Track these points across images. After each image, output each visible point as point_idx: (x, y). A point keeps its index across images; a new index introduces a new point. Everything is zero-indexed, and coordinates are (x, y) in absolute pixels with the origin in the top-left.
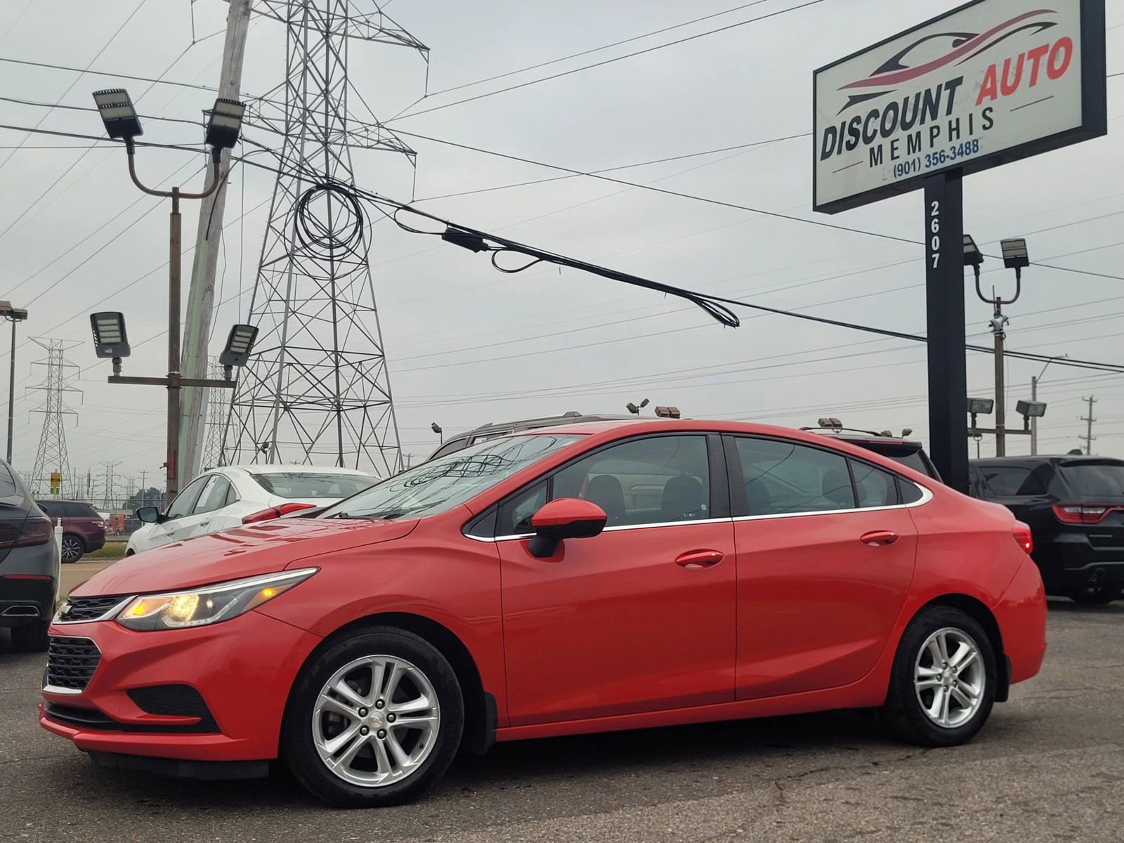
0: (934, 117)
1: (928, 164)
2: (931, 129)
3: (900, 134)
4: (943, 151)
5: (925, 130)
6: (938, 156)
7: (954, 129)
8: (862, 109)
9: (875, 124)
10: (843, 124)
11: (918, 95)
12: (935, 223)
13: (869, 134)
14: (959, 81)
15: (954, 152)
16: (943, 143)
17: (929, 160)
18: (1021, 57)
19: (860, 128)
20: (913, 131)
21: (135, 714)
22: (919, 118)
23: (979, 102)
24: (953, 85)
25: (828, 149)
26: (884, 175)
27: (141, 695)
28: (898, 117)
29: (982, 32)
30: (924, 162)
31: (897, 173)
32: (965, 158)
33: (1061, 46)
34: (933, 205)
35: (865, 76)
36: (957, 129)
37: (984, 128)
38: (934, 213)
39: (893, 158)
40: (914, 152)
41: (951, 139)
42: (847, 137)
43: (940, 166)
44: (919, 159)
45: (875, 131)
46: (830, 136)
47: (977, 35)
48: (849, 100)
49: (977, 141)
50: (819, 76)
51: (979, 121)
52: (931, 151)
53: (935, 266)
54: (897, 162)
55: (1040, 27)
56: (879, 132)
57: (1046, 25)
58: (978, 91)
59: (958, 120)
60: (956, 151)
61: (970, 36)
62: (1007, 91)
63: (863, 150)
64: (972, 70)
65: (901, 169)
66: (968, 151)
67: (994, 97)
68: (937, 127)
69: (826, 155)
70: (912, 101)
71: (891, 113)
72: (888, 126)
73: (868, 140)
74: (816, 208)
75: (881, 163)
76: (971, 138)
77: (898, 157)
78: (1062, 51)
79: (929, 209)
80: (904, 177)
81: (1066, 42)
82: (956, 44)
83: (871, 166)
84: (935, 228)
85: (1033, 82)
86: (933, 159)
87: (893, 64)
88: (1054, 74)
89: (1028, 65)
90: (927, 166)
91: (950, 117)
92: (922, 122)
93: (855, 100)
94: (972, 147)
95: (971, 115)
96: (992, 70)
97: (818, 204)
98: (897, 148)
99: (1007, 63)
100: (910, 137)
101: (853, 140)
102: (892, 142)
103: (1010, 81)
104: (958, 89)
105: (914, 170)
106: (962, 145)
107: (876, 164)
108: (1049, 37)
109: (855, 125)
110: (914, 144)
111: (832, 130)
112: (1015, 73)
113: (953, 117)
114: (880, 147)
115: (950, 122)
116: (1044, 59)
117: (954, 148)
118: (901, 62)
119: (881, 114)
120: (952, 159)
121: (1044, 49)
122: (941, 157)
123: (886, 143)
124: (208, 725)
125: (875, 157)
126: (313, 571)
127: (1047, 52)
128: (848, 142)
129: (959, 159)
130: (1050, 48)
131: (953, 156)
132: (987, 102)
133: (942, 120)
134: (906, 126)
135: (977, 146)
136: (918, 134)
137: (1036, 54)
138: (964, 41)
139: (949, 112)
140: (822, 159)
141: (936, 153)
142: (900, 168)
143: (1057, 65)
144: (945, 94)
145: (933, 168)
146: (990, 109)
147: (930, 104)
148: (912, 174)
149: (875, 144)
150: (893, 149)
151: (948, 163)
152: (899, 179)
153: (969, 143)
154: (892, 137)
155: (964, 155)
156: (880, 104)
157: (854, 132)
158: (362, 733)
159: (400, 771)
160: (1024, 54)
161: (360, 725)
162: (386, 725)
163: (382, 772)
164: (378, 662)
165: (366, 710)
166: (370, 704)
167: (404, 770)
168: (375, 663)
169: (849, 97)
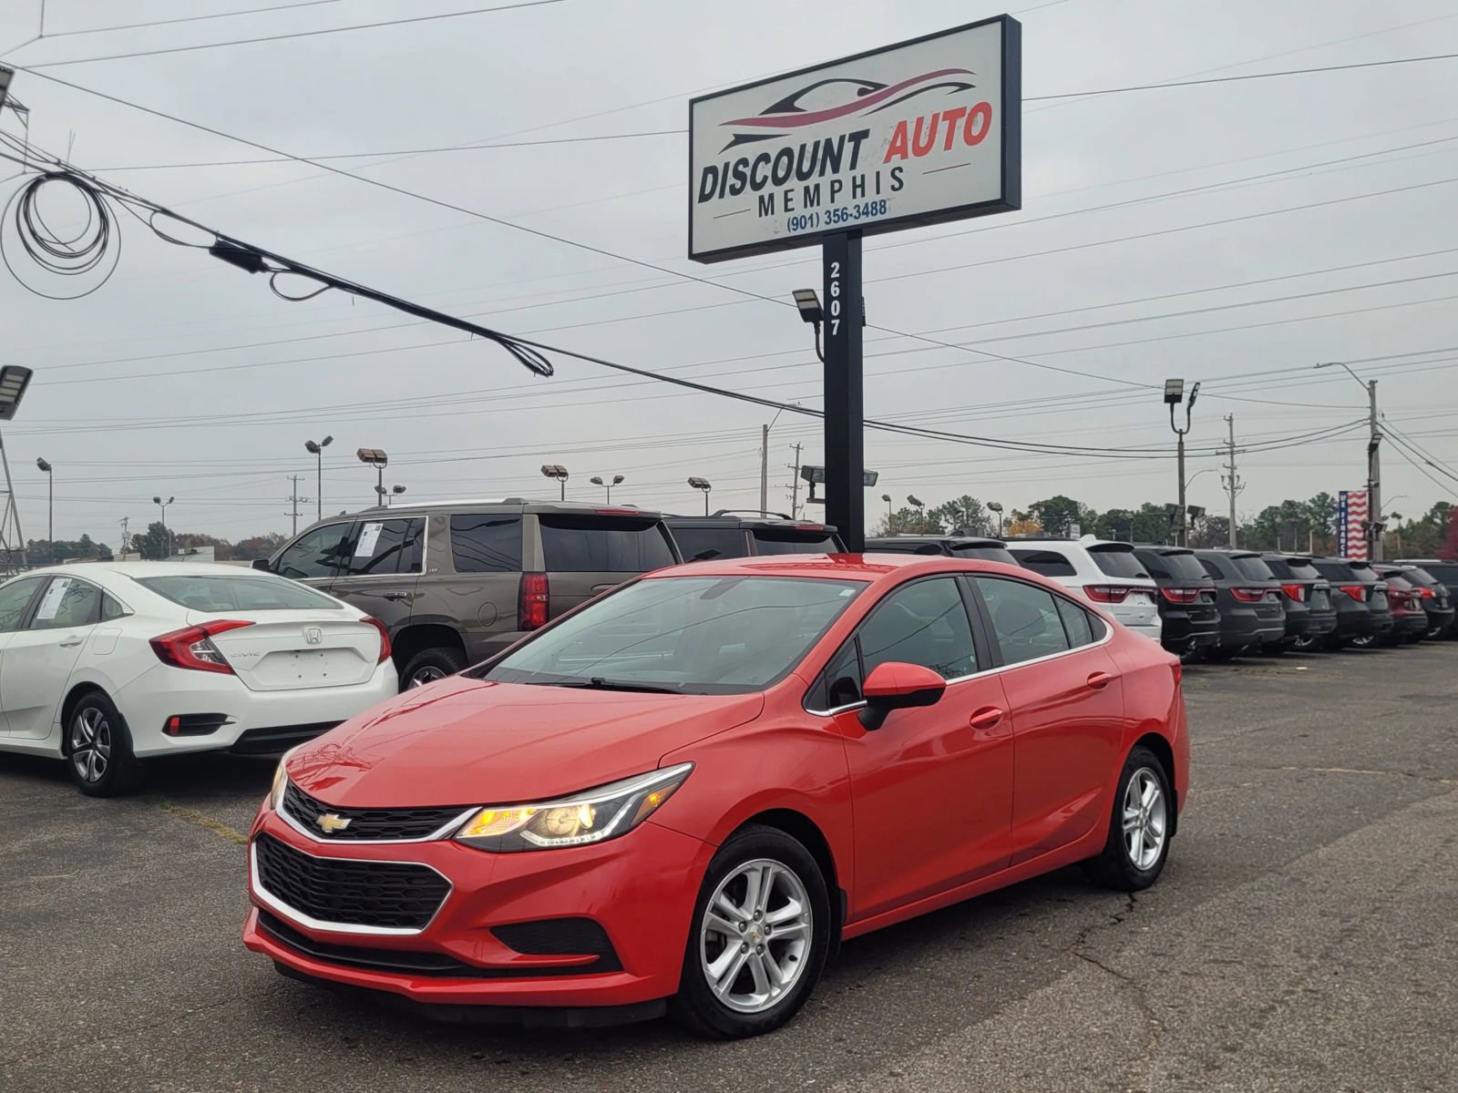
0: (836, 169)
1: (828, 220)
2: (833, 183)
3: (793, 182)
4: (846, 209)
5: (825, 183)
6: (839, 213)
7: (859, 186)
8: (750, 151)
9: (764, 170)
10: (727, 165)
11: (817, 144)
12: (835, 286)
13: (759, 179)
14: (865, 134)
15: (858, 211)
16: (845, 199)
17: (829, 217)
18: (936, 117)
19: (748, 171)
20: (811, 182)
21: (507, 957)
22: (818, 168)
23: (888, 160)
24: (858, 137)
25: (708, 191)
26: (776, 226)
28: (792, 164)
29: (891, 83)
30: (824, 218)
31: (792, 227)
32: (871, 219)
33: (980, 111)
34: (833, 266)
35: (755, 113)
36: (862, 186)
37: (893, 188)
38: (834, 275)
39: (787, 210)
40: (812, 205)
41: (854, 197)
42: (731, 180)
43: (841, 224)
44: (817, 214)
45: (765, 178)
46: (710, 177)
47: (886, 86)
48: (733, 138)
49: (884, 201)
50: (695, 106)
51: (887, 181)
52: (832, 208)
53: (835, 333)
54: (791, 215)
55: (958, 88)
56: (770, 180)
57: (964, 86)
58: (887, 147)
59: (863, 177)
60: (861, 211)
61: (878, 86)
62: (920, 152)
63: (750, 197)
64: (881, 123)
65: (797, 223)
66: (874, 211)
67: (904, 156)
68: (840, 182)
69: (704, 198)
70: (809, 149)
71: (785, 159)
72: (781, 174)
73: (757, 186)
74: (692, 256)
75: (773, 213)
76: (878, 198)
77: (793, 209)
78: (980, 117)
79: (828, 270)
80: (800, 232)
81: (984, 108)
82: (861, 92)
83: (760, 215)
84: (835, 292)
85: (948, 146)
86: (834, 216)
87: (787, 104)
88: (971, 140)
89: (943, 126)
90: (826, 223)
91: (854, 173)
92: (822, 173)
93: (740, 139)
94: (878, 208)
95: (878, 173)
96: (902, 127)
97: (695, 252)
98: (792, 199)
99: (920, 121)
100: (807, 189)
101: (738, 184)
102: (786, 193)
103: (923, 142)
104: (864, 142)
105: (812, 226)
106: (867, 204)
107: (766, 214)
108: (967, 100)
109: (741, 168)
110: (811, 197)
111: (711, 170)
112: (928, 133)
113: (857, 173)
114: (771, 196)
115: (854, 178)
116: (961, 123)
117: (858, 206)
118: (797, 104)
119: (773, 159)
120: (856, 218)
121: (961, 112)
122: (843, 215)
123: (779, 192)
124: (611, 964)
125: (766, 206)
126: (688, 767)
127: (964, 115)
128: (732, 187)
129: (864, 220)
130: (968, 111)
131: (857, 215)
132: (896, 160)
133: (845, 174)
134: (802, 176)
135: (884, 206)
136: (817, 187)
137: (952, 116)
138: (871, 91)
139: (853, 166)
140: (699, 202)
141: (838, 210)
142: (795, 222)
143: (975, 131)
144: (849, 147)
145: (833, 226)
146: (901, 170)
147: (831, 155)
148: (808, 230)
149: (765, 192)
150: (787, 200)
151: (851, 222)
152: (793, 233)
153: (876, 203)
154: (786, 186)
155: (870, 215)
156: (773, 148)
157: (739, 175)
158: (742, 951)
159: (779, 991)
160: (939, 114)
161: (741, 942)
162: (763, 939)
163: (761, 993)
164: (756, 867)
165: (745, 923)
166: (749, 917)
167: (783, 987)
168: (753, 869)
169: (734, 135)
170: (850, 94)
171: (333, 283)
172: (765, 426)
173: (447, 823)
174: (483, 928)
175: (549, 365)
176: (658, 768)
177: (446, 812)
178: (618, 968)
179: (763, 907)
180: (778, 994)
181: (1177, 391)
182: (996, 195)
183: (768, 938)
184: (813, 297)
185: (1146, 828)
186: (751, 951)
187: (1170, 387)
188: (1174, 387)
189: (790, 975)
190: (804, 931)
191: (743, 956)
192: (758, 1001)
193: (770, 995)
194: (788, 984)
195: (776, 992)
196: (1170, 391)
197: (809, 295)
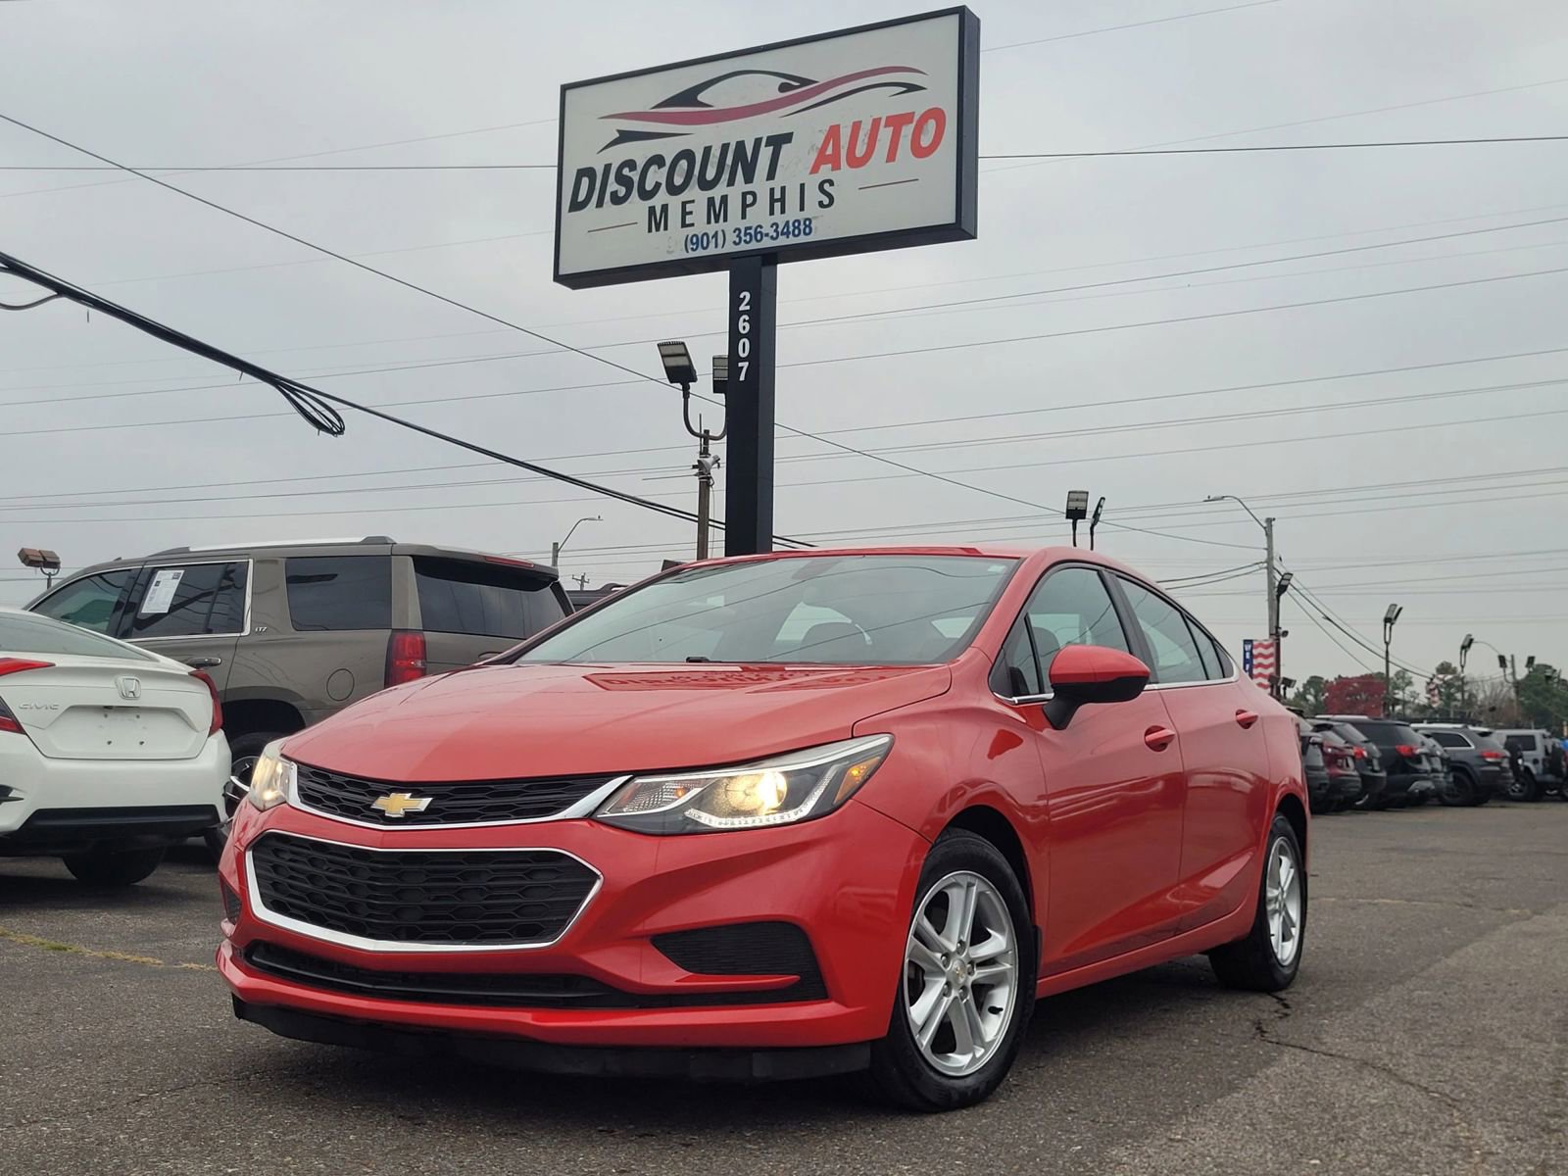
0: (749, 179)
1: (737, 240)
2: (744, 195)
3: (693, 192)
4: (761, 227)
5: (735, 195)
6: (752, 232)
7: (778, 200)
8: (640, 152)
9: (657, 175)
10: (608, 168)
11: (725, 147)
12: (744, 321)
13: (649, 186)
14: (787, 138)
15: (776, 231)
16: (759, 215)
17: (738, 236)
18: (876, 123)
19: (635, 176)
20: (717, 193)
22: (725, 176)
23: (815, 170)
24: (778, 141)
25: (581, 197)
26: (670, 245)
27: (676, 944)
28: (691, 169)
29: (822, 79)
30: (732, 237)
31: (690, 246)
32: (792, 240)
33: (931, 118)
34: (742, 296)
35: (646, 104)
36: (782, 200)
37: (821, 204)
38: (743, 307)
39: (684, 225)
40: (717, 221)
41: (772, 213)
42: (613, 186)
43: (754, 245)
44: (723, 231)
45: (658, 185)
46: (585, 181)
47: (816, 82)
48: (618, 135)
49: (810, 220)
50: (570, 93)
51: (813, 196)
52: (742, 224)
53: (742, 378)
54: (690, 231)
55: (904, 89)
56: (663, 187)
57: (912, 88)
58: (814, 156)
59: (783, 189)
60: (780, 230)
61: (804, 82)
62: (856, 162)
63: (637, 208)
64: (808, 126)
65: (697, 241)
66: (796, 232)
67: (836, 167)
68: (753, 194)
69: (576, 206)
70: (716, 153)
71: (684, 164)
72: (678, 181)
73: (646, 195)
74: (559, 278)
75: (666, 228)
76: (801, 216)
77: (692, 225)
78: (931, 124)
79: (735, 301)
80: (700, 253)
81: (937, 114)
82: (783, 88)
83: (650, 231)
84: (744, 328)
85: (891, 157)
86: (746, 235)
87: (689, 97)
88: (919, 151)
89: (885, 134)
90: (735, 243)
91: (771, 184)
92: (731, 183)
93: (625, 137)
94: (802, 227)
95: (802, 186)
96: (834, 132)
97: (562, 272)
98: (691, 213)
99: (856, 126)
100: (711, 201)
101: (622, 191)
102: (684, 204)
103: (860, 151)
104: (785, 147)
105: (716, 246)
106: (788, 222)
107: (658, 229)
108: (915, 103)
109: (626, 171)
110: (717, 211)
111: (588, 172)
112: (866, 141)
113: (776, 184)
114: (665, 208)
115: (772, 190)
116: (908, 131)
117: (777, 225)
118: (701, 97)
119: (668, 163)
120: (772, 237)
121: (907, 118)
122: (757, 233)
123: (675, 203)
124: (813, 988)
125: (657, 220)
126: (888, 739)
127: (912, 122)
128: (614, 194)
129: (783, 241)
130: (916, 118)
131: (775, 235)
132: (826, 172)
133: (761, 185)
134: (705, 185)
135: (809, 227)
136: (724, 199)
137: (897, 122)
138: (795, 87)
139: (771, 176)
140: (570, 211)
141: (750, 228)
142: (694, 240)
143: (926, 141)
144: (766, 153)
145: (743, 247)
146: (831, 183)
147: (743, 161)
148: (712, 251)
149: (657, 201)
150: (685, 213)
151: (767, 243)
152: (692, 254)
153: (799, 221)
154: (684, 196)
155: (791, 236)
156: (668, 149)
157: (622, 179)
158: (944, 994)
159: (983, 1050)
160: (880, 119)
161: (943, 980)
162: (966, 981)
163: (963, 1053)
164: (960, 881)
165: (947, 955)
166: (953, 948)
167: (986, 1046)
168: (956, 885)
169: (619, 131)
170: (769, 89)
171: (62, 290)
172: (556, 544)
173: (583, 796)
174: (641, 936)
175: (340, 420)
176: (853, 737)
177: (579, 783)
178: (823, 996)
179: (966, 937)
180: (983, 1055)
181: (1080, 505)
182: (951, 219)
183: (972, 979)
184: (683, 351)
185: (1283, 913)
186: (954, 993)
187: (1073, 500)
188: (1077, 500)
189: (994, 1029)
190: (1009, 974)
191: (945, 999)
192: (960, 1062)
193: (974, 1055)
194: (993, 1042)
195: (980, 1052)
196: (1073, 505)
197: (680, 350)
